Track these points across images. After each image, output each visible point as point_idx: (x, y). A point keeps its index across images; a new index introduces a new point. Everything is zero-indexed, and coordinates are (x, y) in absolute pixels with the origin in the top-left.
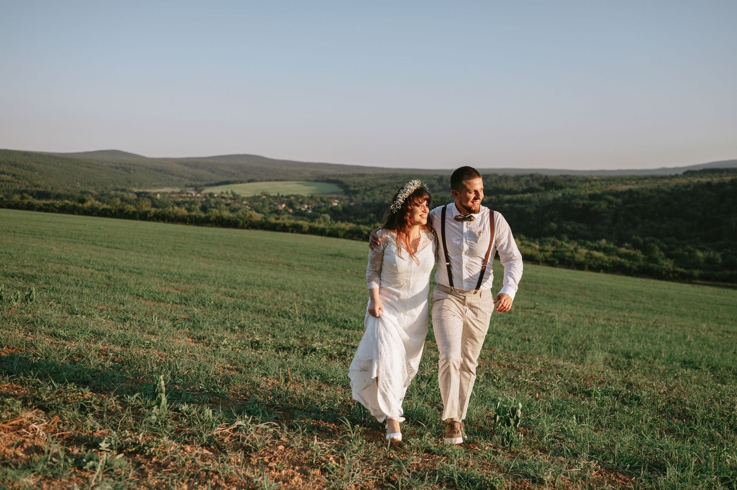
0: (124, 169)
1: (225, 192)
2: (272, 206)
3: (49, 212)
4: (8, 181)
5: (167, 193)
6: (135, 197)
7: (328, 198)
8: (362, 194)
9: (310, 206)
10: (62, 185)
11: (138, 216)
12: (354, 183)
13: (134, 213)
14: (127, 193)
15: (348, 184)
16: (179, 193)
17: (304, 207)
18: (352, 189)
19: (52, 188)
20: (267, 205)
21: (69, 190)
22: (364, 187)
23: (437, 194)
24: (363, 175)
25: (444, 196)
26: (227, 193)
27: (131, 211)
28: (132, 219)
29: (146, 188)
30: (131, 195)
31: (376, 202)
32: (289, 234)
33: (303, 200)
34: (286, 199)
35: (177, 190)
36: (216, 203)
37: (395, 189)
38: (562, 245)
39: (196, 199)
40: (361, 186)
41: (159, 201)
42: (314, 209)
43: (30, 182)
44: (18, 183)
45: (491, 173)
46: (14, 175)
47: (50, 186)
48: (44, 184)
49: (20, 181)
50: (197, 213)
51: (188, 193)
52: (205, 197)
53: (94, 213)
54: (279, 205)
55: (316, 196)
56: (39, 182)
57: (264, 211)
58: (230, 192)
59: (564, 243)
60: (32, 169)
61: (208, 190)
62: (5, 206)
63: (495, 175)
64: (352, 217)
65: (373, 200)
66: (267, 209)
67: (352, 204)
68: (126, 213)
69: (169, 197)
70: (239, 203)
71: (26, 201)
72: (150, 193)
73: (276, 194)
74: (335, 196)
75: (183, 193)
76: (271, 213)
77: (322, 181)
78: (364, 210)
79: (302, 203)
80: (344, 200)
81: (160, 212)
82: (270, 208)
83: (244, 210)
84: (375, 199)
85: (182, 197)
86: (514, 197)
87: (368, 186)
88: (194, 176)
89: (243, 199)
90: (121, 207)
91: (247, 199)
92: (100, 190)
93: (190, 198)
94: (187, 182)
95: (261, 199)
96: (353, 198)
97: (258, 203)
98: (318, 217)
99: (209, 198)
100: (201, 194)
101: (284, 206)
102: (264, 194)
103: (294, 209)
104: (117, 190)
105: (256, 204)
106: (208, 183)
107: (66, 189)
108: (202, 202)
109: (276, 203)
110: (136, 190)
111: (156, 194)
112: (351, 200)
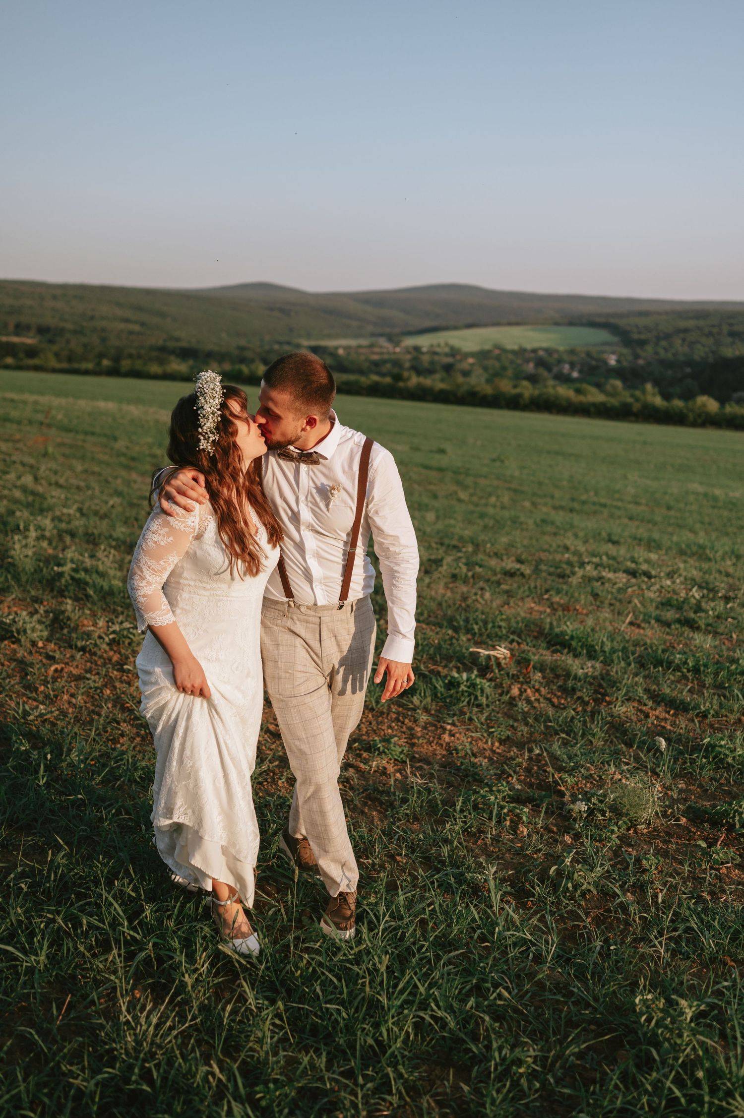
0: (282, 310)
1: (435, 344)
2: (515, 366)
5: (351, 347)
7: (599, 352)
8: (652, 344)
12: (637, 326)
15: (627, 329)
16: (368, 347)
17: (564, 368)
18: (635, 336)
20: (507, 365)
22: (654, 334)
24: (648, 314)
26: (439, 346)
33: (560, 357)
34: (532, 355)
36: (429, 363)
37: (707, 336)
40: (649, 331)
41: (343, 359)
42: (580, 371)
43: (167, 334)
46: (143, 324)
47: (194, 338)
48: (185, 335)
49: (154, 333)
51: (381, 347)
52: (409, 352)
54: (523, 366)
55: (579, 349)
56: (178, 333)
58: (442, 344)
61: (410, 342)
65: (673, 355)
67: (639, 363)
69: (357, 352)
72: (327, 347)
73: (516, 347)
74: (609, 348)
75: (374, 347)
77: (582, 324)
79: (558, 362)
80: (624, 356)
82: (513, 370)
84: (676, 354)
85: (376, 353)
87: (661, 331)
88: (379, 320)
89: (467, 355)
91: (472, 355)
93: (387, 354)
94: (372, 328)
95: (494, 355)
96: (640, 353)
97: (490, 362)
99: (415, 354)
100: (401, 348)
101: (530, 366)
102: (497, 346)
103: (550, 371)
104: (280, 343)
105: (486, 363)
108: (407, 361)
109: (519, 362)
110: (308, 343)
111: (337, 348)
112: (637, 356)
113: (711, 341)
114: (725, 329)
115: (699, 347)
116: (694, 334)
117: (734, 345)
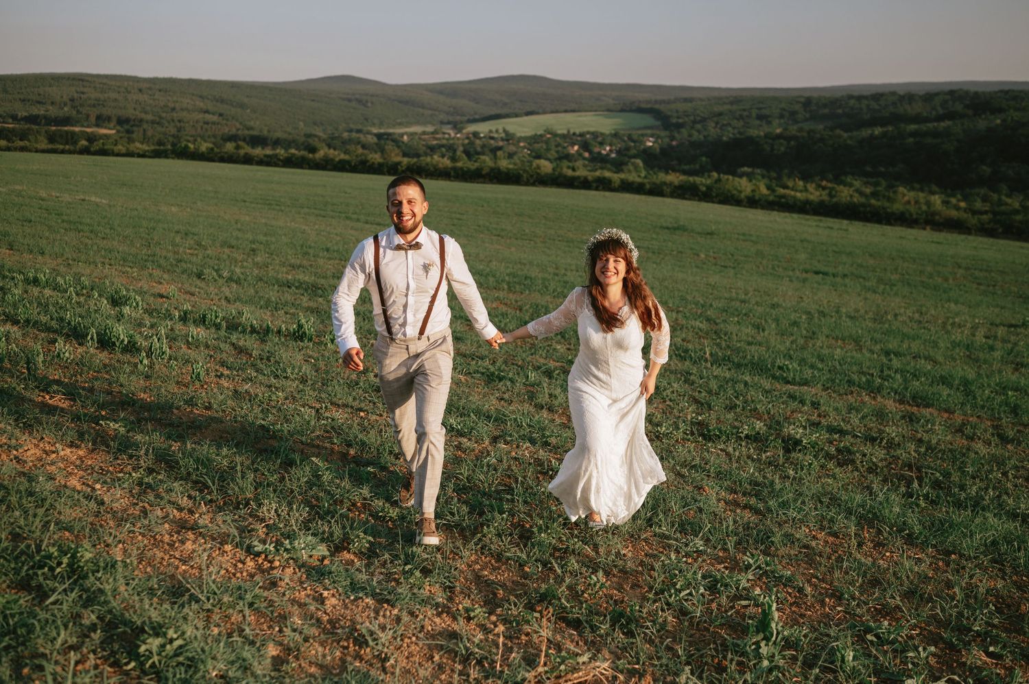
0: (358, 101)
1: (494, 130)
2: (560, 149)
3: (272, 166)
4: (214, 123)
5: (416, 133)
6: (375, 140)
7: (639, 135)
8: (688, 128)
9: (614, 148)
10: (282, 127)
11: (385, 170)
12: (677, 111)
13: (380, 165)
14: (364, 134)
15: (669, 113)
16: (432, 133)
17: (605, 150)
18: (674, 121)
19: (269, 131)
21: (290, 134)
22: (692, 118)
23: (801, 125)
24: (692, 100)
25: (812, 127)
26: (497, 131)
27: (376, 162)
28: (378, 174)
29: (388, 127)
30: (369, 137)
31: (710, 139)
32: (593, 192)
33: (604, 139)
34: (579, 138)
35: (430, 129)
36: (483, 146)
37: (738, 119)
38: (1000, 200)
39: (456, 142)
40: (687, 116)
41: (406, 145)
42: (619, 152)
43: (241, 123)
44: (227, 125)
46: (221, 115)
47: (266, 128)
48: (259, 125)
49: (229, 123)
50: (464, 163)
51: (444, 133)
52: (468, 138)
53: (329, 167)
54: (570, 148)
55: (622, 132)
56: (252, 123)
57: (549, 156)
58: (501, 131)
59: (1003, 198)
60: (242, 106)
61: (472, 128)
62: (216, 158)
64: (675, 162)
65: (705, 137)
66: (553, 154)
67: (674, 143)
68: (370, 166)
69: (420, 139)
70: (513, 144)
71: (242, 152)
72: (394, 134)
73: (565, 132)
74: (649, 132)
75: (437, 133)
76: (560, 159)
77: (631, 111)
78: (692, 152)
79: (601, 144)
80: (662, 138)
81: (414, 164)
82: (557, 152)
83: (521, 155)
84: (708, 135)
85: (436, 139)
86: (924, 127)
87: (698, 115)
88: (452, 109)
89: (520, 139)
90: (363, 157)
91: (525, 139)
92: (330, 132)
93: (447, 139)
94: (442, 117)
95: (544, 139)
96: (676, 135)
97: (539, 145)
98: (626, 164)
99: (472, 139)
100: (462, 134)
101: (576, 148)
102: (548, 131)
103: (590, 152)
104: (351, 131)
105: (537, 146)
106: (471, 118)
107: (285, 132)
108: (463, 145)
109: (566, 145)
110: (375, 131)
111: (402, 135)
112: (672, 138)
113: (741, 123)
114: (755, 112)
115: (730, 129)
116: (726, 118)
117: (761, 126)
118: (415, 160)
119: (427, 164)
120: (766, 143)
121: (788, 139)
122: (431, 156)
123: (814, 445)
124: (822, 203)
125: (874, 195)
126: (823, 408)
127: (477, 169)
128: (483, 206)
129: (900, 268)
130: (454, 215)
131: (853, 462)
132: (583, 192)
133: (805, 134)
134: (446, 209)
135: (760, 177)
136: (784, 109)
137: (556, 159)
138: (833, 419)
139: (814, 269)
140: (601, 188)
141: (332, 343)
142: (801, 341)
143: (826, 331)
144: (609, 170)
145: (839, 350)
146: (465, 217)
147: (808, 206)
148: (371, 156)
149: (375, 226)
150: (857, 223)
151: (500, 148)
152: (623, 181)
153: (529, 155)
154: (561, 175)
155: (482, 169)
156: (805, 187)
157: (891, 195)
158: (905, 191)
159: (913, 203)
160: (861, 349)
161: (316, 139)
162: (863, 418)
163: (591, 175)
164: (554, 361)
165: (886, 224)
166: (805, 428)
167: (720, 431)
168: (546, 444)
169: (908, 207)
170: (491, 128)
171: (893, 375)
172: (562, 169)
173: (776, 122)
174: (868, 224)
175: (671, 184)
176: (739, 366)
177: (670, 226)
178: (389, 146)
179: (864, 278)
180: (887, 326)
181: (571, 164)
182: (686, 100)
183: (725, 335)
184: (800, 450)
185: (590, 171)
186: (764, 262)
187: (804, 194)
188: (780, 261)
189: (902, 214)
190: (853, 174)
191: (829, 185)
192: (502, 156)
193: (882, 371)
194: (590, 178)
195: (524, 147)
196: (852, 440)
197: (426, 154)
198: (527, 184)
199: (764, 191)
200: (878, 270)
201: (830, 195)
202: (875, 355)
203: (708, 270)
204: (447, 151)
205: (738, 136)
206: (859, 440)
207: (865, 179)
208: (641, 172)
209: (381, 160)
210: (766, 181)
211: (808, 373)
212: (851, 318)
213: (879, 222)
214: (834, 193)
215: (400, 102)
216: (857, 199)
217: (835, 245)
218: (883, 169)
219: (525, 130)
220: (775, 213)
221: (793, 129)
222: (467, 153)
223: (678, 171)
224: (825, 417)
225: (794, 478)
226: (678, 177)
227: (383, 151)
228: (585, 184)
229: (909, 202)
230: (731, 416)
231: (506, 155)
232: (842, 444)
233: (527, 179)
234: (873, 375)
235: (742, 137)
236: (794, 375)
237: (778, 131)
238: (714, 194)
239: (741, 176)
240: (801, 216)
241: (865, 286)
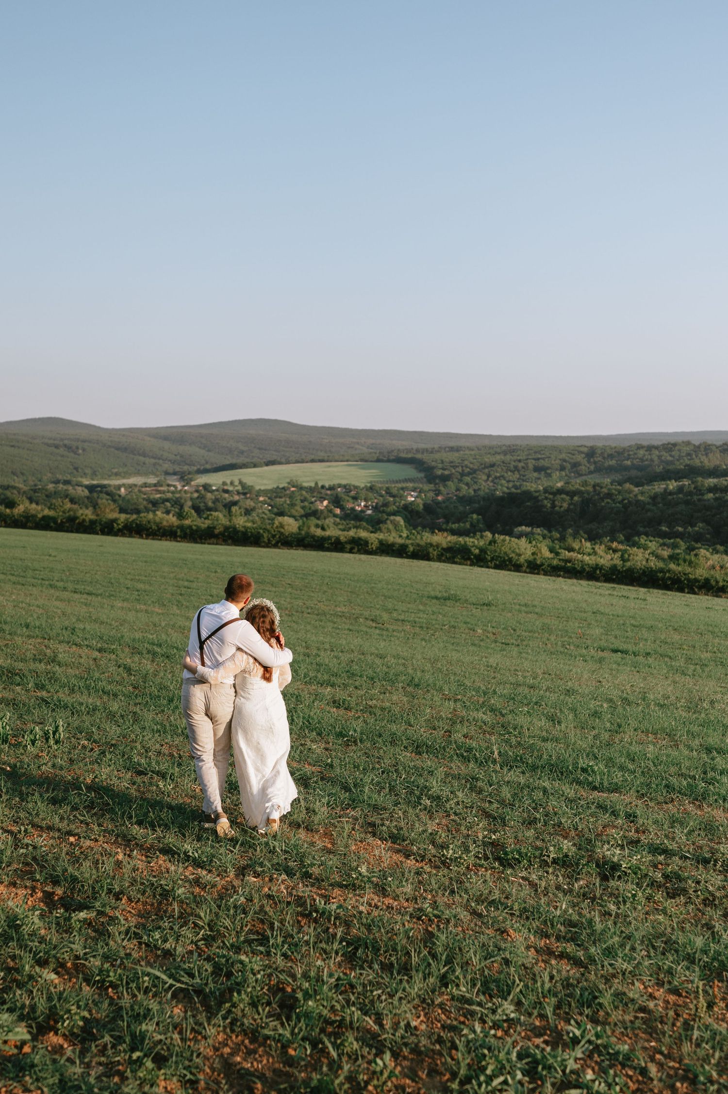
0: (68, 447)
1: (228, 482)
2: (306, 504)
5: (135, 485)
6: (86, 493)
7: (398, 489)
8: (456, 480)
9: (369, 503)
11: (98, 528)
12: (442, 462)
13: (93, 522)
14: (73, 486)
15: (433, 464)
16: (155, 485)
17: (359, 505)
18: (439, 472)
20: (298, 502)
22: (460, 469)
23: (584, 478)
24: (458, 449)
25: (598, 481)
26: (232, 483)
27: (87, 520)
28: (90, 533)
29: (102, 478)
30: (80, 488)
31: (481, 493)
32: (347, 555)
33: (357, 493)
34: (329, 492)
35: (152, 480)
36: (216, 501)
37: (512, 471)
39: (184, 495)
40: (455, 467)
41: (124, 498)
42: (375, 508)
45: (679, 439)
50: (193, 521)
51: (169, 485)
53: (29, 524)
54: (318, 503)
55: (379, 485)
57: (294, 512)
58: (237, 483)
61: (202, 480)
63: (688, 443)
64: (440, 520)
65: (475, 491)
66: (298, 510)
67: (440, 498)
68: (79, 523)
69: (140, 491)
70: (251, 499)
72: (110, 485)
73: (313, 485)
74: (411, 485)
75: (161, 486)
76: (307, 516)
77: (389, 461)
78: (461, 508)
79: (355, 498)
80: (425, 492)
81: (133, 521)
82: (303, 508)
83: (260, 511)
84: (479, 489)
85: (160, 492)
87: (467, 467)
88: (178, 457)
89: (259, 493)
90: (72, 513)
91: (265, 492)
92: (32, 483)
93: (173, 493)
94: (167, 466)
95: (288, 492)
96: (442, 488)
97: (283, 500)
98: (385, 522)
99: (203, 492)
100: (191, 486)
101: (325, 503)
102: (292, 484)
103: (342, 508)
104: (57, 482)
105: (279, 501)
106: (202, 468)
108: (191, 499)
109: (313, 499)
110: (86, 482)
111: (119, 487)
112: (438, 493)
113: (516, 476)
114: (531, 464)
115: (504, 482)
116: (499, 470)
117: (539, 479)
118: (135, 516)
119: (149, 522)
120: (546, 498)
121: (572, 494)
122: (154, 512)
123: (635, 870)
124: (614, 568)
125: (673, 558)
126: (641, 821)
127: (209, 527)
128: (216, 572)
129: (710, 644)
130: (181, 582)
131: (684, 891)
132: (334, 554)
133: (590, 489)
134: (172, 575)
135: (541, 539)
136: (565, 461)
137: (301, 516)
138: (653, 836)
139: (612, 646)
140: (356, 550)
141: (33, 745)
142: (606, 736)
143: (633, 723)
144: (364, 529)
145: (651, 747)
146: (194, 585)
147: (598, 572)
148: (81, 512)
149: (85, 596)
150: (656, 591)
151: (235, 503)
152: (381, 542)
153: (269, 511)
154: (308, 535)
155: (214, 528)
156: (593, 549)
157: (693, 559)
158: (708, 554)
159: (718, 568)
160: (677, 746)
161: (15, 492)
162: (690, 832)
163: (343, 536)
164: (309, 764)
165: (688, 593)
166: (622, 847)
167: (520, 854)
168: (307, 875)
169: (712, 572)
170: (224, 480)
171: (718, 778)
172: (309, 527)
173: (556, 475)
174: (669, 593)
175: (438, 546)
176: (534, 768)
177: (439, 595)
178: (104, 500)
179: (670, 658)
180: (703, 715)
181: (319, 522)
182: (452, 449)
183: (515, 729)
184: (620, 877)
185: (343, 530)
186: (553, 638)
187: (593, 558)
188: (571, 637)
189: (707, 580)
190: (647, 535)
191: (621, 547)
192: (238, 512)
193: (705, 773)
194: (342, 539)
195: (264, 502)
196: (680, 863)
197: (147, 510)
198: (268, 545)
199: (547, 554)
200: (685, 647)
201: (622, 558)
202: (695, 753)
203: (487, 648)
204: (172, 506)
205: (513, 490)
206: (688, 862)
207: (661, 541)
208: (402, 531)
209: (93, 517)
210: (548, 542)
211: (618, 777)
212: (662, 706)
213: (681, 590)
214: (626, 556)
215: (118, 449)
216: (654, 563)
217: (633, 617)
218: (680, 529)
219: (265, 482)
220: (561, 579)
221: (576, 484)
222: (196, 508)
223: (446, 530)
224: (644, 832)
225: (617, 915)
226: (446, 538)
227: (95, 506)
228: (337, 546)
229: (713, 567)
230: (531, 833)
231: (243, 511)
232: (669, 869)
233: (269, 540)
234: (694, 778)
235: (519, 491)
236: (601, 779)
237: (559, 485)
238: (489, 558)
239: (519, 537)
240: (590, 583)
241: (672, 666)
